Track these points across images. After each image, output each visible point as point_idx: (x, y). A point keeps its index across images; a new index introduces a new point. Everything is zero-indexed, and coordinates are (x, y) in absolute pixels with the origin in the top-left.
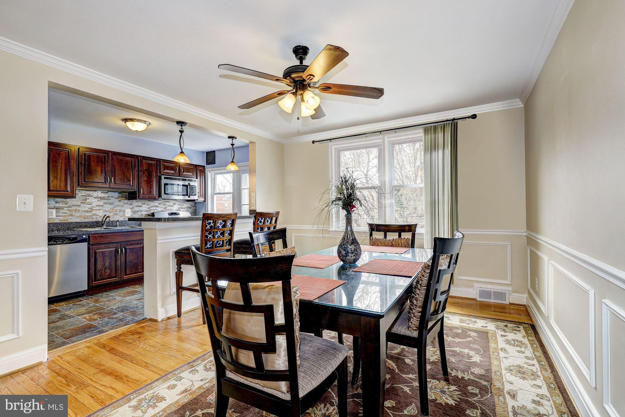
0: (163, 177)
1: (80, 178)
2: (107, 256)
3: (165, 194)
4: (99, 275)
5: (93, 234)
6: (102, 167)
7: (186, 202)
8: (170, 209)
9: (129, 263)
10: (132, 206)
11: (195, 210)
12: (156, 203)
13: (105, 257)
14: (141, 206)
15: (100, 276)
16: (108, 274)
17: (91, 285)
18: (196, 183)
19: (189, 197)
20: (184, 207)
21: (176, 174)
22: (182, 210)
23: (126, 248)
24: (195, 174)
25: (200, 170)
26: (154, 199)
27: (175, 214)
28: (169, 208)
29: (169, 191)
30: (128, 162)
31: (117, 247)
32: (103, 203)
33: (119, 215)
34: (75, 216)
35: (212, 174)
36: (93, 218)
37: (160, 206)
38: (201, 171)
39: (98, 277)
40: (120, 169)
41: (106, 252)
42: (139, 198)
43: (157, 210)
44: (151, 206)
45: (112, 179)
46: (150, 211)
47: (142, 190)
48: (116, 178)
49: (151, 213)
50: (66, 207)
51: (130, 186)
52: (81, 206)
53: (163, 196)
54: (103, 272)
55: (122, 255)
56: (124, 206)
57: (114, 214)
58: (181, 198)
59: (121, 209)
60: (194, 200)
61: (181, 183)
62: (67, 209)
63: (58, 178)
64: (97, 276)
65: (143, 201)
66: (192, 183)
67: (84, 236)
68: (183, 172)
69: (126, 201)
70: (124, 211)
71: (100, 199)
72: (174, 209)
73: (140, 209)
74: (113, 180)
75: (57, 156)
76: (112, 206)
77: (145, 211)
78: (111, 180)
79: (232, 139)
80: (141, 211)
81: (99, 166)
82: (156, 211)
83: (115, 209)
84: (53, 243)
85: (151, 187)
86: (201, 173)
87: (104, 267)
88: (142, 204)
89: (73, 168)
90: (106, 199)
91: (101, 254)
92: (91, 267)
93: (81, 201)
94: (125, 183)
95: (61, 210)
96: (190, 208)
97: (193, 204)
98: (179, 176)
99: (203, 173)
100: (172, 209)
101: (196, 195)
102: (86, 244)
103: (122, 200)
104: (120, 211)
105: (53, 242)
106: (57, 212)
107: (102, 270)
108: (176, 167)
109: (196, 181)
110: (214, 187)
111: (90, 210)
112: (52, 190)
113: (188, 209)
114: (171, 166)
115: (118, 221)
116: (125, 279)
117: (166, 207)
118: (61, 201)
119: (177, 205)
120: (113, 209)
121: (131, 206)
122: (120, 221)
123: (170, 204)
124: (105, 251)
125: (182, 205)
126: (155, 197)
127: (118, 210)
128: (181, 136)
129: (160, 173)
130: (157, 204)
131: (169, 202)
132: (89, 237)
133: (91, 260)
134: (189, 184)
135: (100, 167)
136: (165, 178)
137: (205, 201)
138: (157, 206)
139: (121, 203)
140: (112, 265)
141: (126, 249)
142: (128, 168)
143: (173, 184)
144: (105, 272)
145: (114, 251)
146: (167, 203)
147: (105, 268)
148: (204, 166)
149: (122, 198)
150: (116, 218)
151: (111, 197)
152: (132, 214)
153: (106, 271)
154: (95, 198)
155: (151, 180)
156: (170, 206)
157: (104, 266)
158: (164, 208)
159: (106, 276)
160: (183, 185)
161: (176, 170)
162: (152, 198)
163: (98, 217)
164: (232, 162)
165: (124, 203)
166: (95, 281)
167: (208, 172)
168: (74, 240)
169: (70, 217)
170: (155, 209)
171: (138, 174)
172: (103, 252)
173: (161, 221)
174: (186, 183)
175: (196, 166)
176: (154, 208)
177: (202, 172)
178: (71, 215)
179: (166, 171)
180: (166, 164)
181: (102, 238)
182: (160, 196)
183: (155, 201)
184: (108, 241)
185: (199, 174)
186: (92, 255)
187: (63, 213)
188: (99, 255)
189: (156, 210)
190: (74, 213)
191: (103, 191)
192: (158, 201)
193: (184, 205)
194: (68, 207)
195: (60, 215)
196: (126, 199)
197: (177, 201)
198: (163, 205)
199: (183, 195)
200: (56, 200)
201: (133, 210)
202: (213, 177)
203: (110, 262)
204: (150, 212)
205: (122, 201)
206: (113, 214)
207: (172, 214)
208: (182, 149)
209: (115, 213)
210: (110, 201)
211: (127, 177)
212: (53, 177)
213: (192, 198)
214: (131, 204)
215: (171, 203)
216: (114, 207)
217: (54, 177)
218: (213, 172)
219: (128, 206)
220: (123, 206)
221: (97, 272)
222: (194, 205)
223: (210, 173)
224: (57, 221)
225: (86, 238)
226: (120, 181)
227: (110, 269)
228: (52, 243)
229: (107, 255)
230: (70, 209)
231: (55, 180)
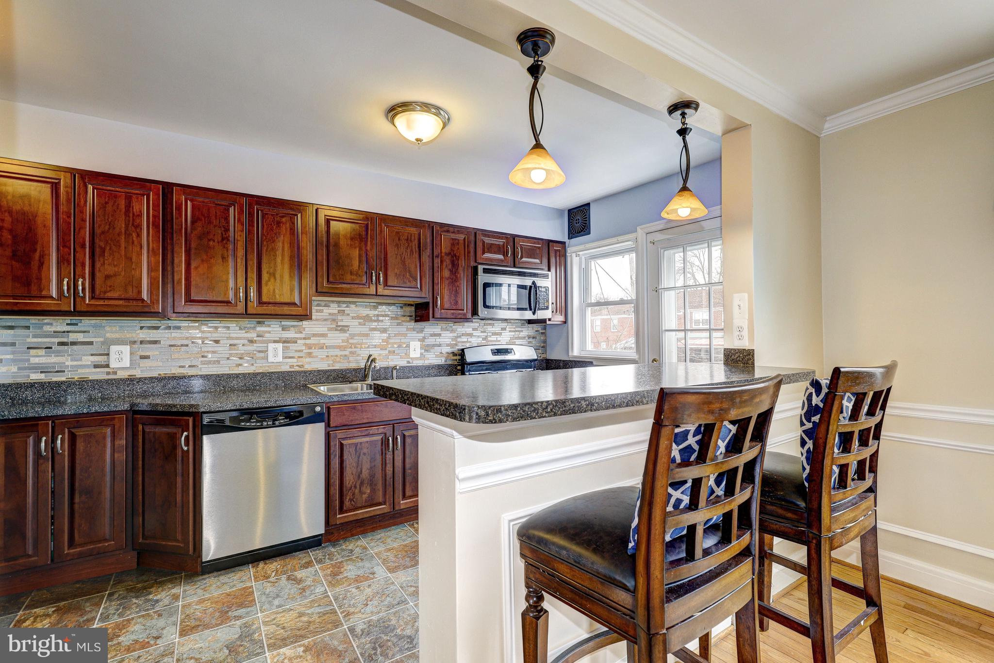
0: (480, 268)
1: (320, 274)
2: (364, 454)
3: (486, 306)
4: (348, 498)
5: (336, 403)
6: (360, 249)
7: (527, 324)
8: (494, 341)
9: (410, 471)
10: (423, 335)
11: (545, 342)
12: (467, 328)
13: (361, 457)
14: (439, 335)
15: (351, 500)
16: (369, 497)
17: (332, 522)
18: (547, 283)
19: (534, 313)
20: (522, 334)
21: (507, 263)
22: (518, 342)
23: (404, 435)
24: (545, 261)
25: (556, 251)
26: (465, 319)
27: (506, 351)
28: (494, 338)
29: (492, 301)
30: (413, 238)
31: (385, 434)
32: (368, 329)
33: (398, 354)
34: (317, 357)
35: (580, 259)
36: (349, 362)
37: (475, 333)
38: (558, 253)
39: (347, 503)
40: (396, 253)
41: (363, 445)
42: (433, 317)
43: (470, 342)
44: (459, 335)
45: (381, 275)
46: (456, 345)
47: (439, 299)
48: (389, 273)
49: (458, 350)
50: (301, 339)
51: (417, 290)
52: (329, 335)
53: (482, 312)
54: (357, 491)
55: (396, 452)
56: (408, 335)
57: (389, 352)
58: (516, 315)
59: (402, 341)
60: (543, 321)
61: (516, 281)
62: (303, 342)
63: (278, 276)
64: (345, 502)
65: (443, 324)
66: (540, 282)
67: (318, 409)
68: (522, 257)
69: (412, 324)
70: (408, 346)
71: (362, 321)
72: (503, 341)
73: (439, 340)
74: (381, 279)
75: (275, 227)
76: (385, 335)
77: (448, 345)
78: (378, 278)
79: (683, 115)
80: (440, 345)
81: (355, 248)
82: (468, 345)
83: (391, 341)
84: (254, 424)
85: (456, 293)
86: (558, 258)
87: (359, 479)
88: (442, 329)
89: (305, 252)
90: (375, 321)
91: (352, 450)
92: (332, 481)
93: (329, 326)
94: (405, 283)
95: (292, 344)
96: (533, 338)
97: (539, 329)
98: (512, 265)
99: (562, 259)
100: (499, 341)
101: (547, 308)
102: (320, 427)
103: (404, 321)
104: (400, 346)
105: (253, 422)
106: (285, 349)
107: (355, 487)
108: (507, 247)
109: (546, 276)
110: (586, 288)
111: (346, 344)
112: (265, 303)
113: (531, 340)
114: (497, 243)
115: (394, 368)
116: (402, 507)
117: (486, 336)
118: (293, 326)
119: (510, 331)
120: (386, 341)
121: (421, 335)
122: (398, 367)
123: (494, 329)
124: (361, 443)
125: (519, 331)
126: (465, 314)
127: (395, 343)
128: (534, 87)
129: (476, 262)
130: (469, 330)
131: (493, 325)
132: (329, 408)
133: (332, 463)
134: (534, 283)
135: (358, 249)
136: (486, 271)
137: (565, 322)
138: (471, 335)
139: (403, 329)
140: (375, 474)
141: (404, 437)
142: (412, 250)
143: (501, 285)
144: (361, 493)
145: (380, 443)
146: (490, 329)
147: (362, 484)
148: (563, 243)
149: (404, 319)
150: (392, 360)
151: (383, 316)
152: (423, 351)
153: (364, 489)
154: (353, 318)
155: (456, 277)
156: (494, 334)
157: (359, 476)
158: (484, 339)
159: (364, 502)
160: (520, 287)
161: (507, 252)
162: (459, 316)
163: (358, 358)
164: (685, 189)
165: (408, 329)
166: (341, 511)
167: (574, 255)
168: (295, 417)
169: (308, 360)
170: (466, 340)
171: (431, 264)
172: (356, 445)
173: (467, 418)
174: (528, 282)
175: (549, 242)
176: (464, 339)
177: (560, 256)
178: (310, 355)
179: (487, 255)
180: (488, 240)
181: (353, 410)
182: (475, 312)
183: (466, 324)
184: (368, 418)
185: (553, 260)
186: (334, 451)
187: (296, 351)
188: (349, 452)
189: (467, 342)
190: (315, 352)
191: (368, 304)
192: (472, 324)
193: (522, 331)
194: (304, 339)
195: (291, 355)
196: (411, 320)
197: (508, 323)
198: (482, 332)
199: (519, 309)
200: (283, 323)
201: (424, 343)
202: (583, 266)
203: (371, 468)
204: (458, 348)
205: (404, 323)
206: (387, 352)
207: (498, 352)
208: (536, 136)
209: (391, 349)
210: (381, 325)
211: (410, 271)
212: (267, 273)
213: (541, 315)
214: (422, 331)
215: (497, 327)
216: (389, 338)
217: (270, 274)
218: (584, 255)
219: (414, 334)
220: (405, 335)
221: (345, 493)
222: (541, 331)
223: (578, 258)
224: (286, 368)
225: (321, 412)
226: (396, 281)
227: (372, 483)
228: (252, 424)
229: (365, 450)
230: (308, 342)
231: (272, 280)
